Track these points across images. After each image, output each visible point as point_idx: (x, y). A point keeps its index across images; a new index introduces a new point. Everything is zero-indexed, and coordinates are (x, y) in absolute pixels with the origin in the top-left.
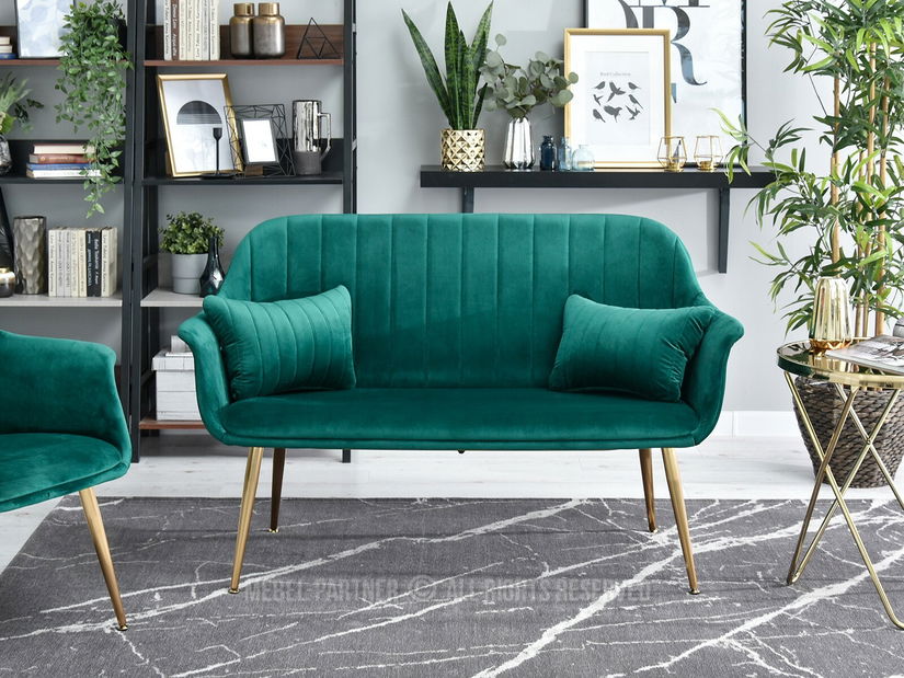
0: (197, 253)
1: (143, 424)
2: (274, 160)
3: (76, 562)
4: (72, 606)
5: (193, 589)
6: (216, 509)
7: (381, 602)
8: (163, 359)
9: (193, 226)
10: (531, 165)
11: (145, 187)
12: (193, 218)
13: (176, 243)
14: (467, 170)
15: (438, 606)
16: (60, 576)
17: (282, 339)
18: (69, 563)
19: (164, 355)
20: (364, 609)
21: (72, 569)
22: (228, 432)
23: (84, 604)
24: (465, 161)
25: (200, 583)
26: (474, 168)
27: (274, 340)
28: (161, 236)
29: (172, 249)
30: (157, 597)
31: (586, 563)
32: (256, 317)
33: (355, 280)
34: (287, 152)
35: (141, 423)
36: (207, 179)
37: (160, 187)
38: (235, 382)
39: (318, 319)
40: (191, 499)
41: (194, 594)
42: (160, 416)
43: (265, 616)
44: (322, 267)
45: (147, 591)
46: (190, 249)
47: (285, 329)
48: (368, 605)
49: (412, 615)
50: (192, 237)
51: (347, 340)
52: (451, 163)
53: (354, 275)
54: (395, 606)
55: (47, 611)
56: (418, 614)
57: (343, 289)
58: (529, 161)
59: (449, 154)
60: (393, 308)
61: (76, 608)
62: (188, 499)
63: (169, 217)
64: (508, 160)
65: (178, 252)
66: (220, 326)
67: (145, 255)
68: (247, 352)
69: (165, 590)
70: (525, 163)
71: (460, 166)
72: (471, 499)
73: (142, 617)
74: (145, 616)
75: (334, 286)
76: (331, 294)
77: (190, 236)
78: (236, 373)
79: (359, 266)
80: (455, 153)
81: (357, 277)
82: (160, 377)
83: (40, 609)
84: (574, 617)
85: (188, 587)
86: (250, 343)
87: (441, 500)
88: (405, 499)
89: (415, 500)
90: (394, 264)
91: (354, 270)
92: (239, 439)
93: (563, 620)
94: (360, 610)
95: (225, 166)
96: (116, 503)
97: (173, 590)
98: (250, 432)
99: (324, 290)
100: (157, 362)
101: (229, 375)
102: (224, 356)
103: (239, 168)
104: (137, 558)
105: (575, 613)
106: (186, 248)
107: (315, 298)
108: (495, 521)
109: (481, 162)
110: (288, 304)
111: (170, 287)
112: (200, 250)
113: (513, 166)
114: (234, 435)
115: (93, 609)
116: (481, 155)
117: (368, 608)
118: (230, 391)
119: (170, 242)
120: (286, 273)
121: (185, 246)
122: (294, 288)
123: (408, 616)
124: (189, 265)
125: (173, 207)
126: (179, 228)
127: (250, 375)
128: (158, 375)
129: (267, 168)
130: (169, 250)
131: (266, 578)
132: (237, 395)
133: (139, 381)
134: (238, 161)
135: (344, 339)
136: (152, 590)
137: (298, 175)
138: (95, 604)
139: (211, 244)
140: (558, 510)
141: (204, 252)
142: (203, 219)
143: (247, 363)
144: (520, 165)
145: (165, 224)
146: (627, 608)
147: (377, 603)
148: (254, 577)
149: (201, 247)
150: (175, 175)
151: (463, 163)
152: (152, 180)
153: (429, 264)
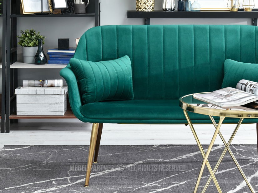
0: (33, 46)
1: (11, 117)
2: (66, 7)
3: (16, 169)
4: (18, 186)
5: (69, 179)
6: (70, 149)
7: (150, 184)
8: (19, 90)
9: (31, 35)
10: (174, 9)
11: (12, 18)
12: (31, 32)
13: (24, 42)
14: (147, 11)
15: (175, 185)
16: (10, 175)
17: (104, 77)
18: (13, 170)
19: (20, 89)
20: (144, 186)
21: (14, 172)
22: (85, 117)
23: (23, 186)
24: (147, 7)
25: (71, 177)
26: (149, 10)
27: (101, 78)
28: (18, 40)
29: (23, 45)
30: (54, 182)
31: (233, 169)
32: (93, 67)
33: (132, 53)
34: (71, 4)
35: (10, 116)
36: (37, 15)
37: (17, 18)
38: (84, 96)
39: (119, 69)
40: (59, 146)
41: (69, 182)
42: (18, 114)
43: (102, 190)
44: (117, 48)
45: (49, 180)
46: (31, 44)
47: (105, 73)
48: (145, 185)
49: (165, 188)
50: (31, 39)
51: (131, 79)
52: (140, 8)
53: (132, 51)
54: (157, 185)
55: (8, 188)
56: (168, 188)
57: (127, 57)
58: (173, 8)
59: (139, 4)
60: (149, 66)
61: (20, 187)
62: (57, 146)
63: (21, 32)
64: (164, 7)
65: (25, 46)
66: (78, 71)
67: (11, 47)
68: (90, 83)
69: (57, 180)
70: (171, 9)
71: (144, 10)
72: (177, 145)
73: (49, 190)
74: (50, 190)
75: (123, 55)
76: (122, 58)
77: (30, 39)
78: (85, 92)
79: (133, 47)
80: (142, 4)
81: (133, 52)
82: (18, 97)
83: (5, 188)
84: (235, 189)
85: (66, 179)
86: (91, 79)
87: (164, 145)
88: (149, 145)
89: (153, 145)
90: (149, 46)
91: (132, 49)
92: (90, 120)
93: (231, 190)
94: (142, 187)
95: (45, 10)
96: (27, 147)
97: (60, 180)
98: (95, 117)
99: (118, 57)
100: (17, 91)
101: (82, 93)
102: (79, 84)
103: (51, 10)
104: (41, 168)
105: (235, 188)
106: (29, 44)
107: (117, 60)
108: (189, 153)
109: (153, 8)
110: (106, 63)
111: (22, 61)
112: (35, 45)
113: (166, 10)
114: (87, 118)
115: (28, 187)
116: (153, 5)
117: (146, 186)
118: (82, 100)
119: (22, 42)
120: (101, 50)
121: (28, 43)
122: (105, 56)
123: (163, 189)
124: (30, 51)
125: (23, 27)
126: (26, 36)
127: (90, 93)
128: (17, 97)
129: (62, 10)
130: (22, 45)
131: (99, 175)
132: (86, 101)
133: (10, 99)
134: (51, 7)
135: (130, 78)
136: (51, 180)
137: (76, 14)
138: (28, 186)
139: (40, 43)
140: (214, 149)
141: (37, 46)
142: (36, 32)
143: (90, 87)
144: (169, 9)
145: (20, 34)
146: (256, 185)
147: (149, 184)
148: (94, 174)
149: (35, 44)
150: (24, 13)
151: (145, 8)
152: (14, 15)
153: (164, 46)
